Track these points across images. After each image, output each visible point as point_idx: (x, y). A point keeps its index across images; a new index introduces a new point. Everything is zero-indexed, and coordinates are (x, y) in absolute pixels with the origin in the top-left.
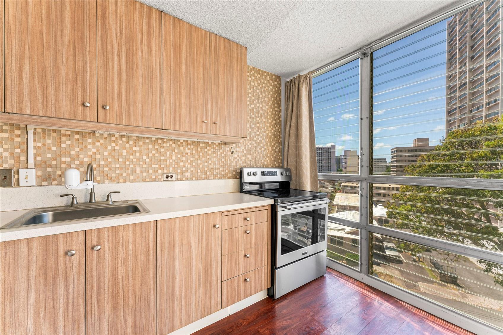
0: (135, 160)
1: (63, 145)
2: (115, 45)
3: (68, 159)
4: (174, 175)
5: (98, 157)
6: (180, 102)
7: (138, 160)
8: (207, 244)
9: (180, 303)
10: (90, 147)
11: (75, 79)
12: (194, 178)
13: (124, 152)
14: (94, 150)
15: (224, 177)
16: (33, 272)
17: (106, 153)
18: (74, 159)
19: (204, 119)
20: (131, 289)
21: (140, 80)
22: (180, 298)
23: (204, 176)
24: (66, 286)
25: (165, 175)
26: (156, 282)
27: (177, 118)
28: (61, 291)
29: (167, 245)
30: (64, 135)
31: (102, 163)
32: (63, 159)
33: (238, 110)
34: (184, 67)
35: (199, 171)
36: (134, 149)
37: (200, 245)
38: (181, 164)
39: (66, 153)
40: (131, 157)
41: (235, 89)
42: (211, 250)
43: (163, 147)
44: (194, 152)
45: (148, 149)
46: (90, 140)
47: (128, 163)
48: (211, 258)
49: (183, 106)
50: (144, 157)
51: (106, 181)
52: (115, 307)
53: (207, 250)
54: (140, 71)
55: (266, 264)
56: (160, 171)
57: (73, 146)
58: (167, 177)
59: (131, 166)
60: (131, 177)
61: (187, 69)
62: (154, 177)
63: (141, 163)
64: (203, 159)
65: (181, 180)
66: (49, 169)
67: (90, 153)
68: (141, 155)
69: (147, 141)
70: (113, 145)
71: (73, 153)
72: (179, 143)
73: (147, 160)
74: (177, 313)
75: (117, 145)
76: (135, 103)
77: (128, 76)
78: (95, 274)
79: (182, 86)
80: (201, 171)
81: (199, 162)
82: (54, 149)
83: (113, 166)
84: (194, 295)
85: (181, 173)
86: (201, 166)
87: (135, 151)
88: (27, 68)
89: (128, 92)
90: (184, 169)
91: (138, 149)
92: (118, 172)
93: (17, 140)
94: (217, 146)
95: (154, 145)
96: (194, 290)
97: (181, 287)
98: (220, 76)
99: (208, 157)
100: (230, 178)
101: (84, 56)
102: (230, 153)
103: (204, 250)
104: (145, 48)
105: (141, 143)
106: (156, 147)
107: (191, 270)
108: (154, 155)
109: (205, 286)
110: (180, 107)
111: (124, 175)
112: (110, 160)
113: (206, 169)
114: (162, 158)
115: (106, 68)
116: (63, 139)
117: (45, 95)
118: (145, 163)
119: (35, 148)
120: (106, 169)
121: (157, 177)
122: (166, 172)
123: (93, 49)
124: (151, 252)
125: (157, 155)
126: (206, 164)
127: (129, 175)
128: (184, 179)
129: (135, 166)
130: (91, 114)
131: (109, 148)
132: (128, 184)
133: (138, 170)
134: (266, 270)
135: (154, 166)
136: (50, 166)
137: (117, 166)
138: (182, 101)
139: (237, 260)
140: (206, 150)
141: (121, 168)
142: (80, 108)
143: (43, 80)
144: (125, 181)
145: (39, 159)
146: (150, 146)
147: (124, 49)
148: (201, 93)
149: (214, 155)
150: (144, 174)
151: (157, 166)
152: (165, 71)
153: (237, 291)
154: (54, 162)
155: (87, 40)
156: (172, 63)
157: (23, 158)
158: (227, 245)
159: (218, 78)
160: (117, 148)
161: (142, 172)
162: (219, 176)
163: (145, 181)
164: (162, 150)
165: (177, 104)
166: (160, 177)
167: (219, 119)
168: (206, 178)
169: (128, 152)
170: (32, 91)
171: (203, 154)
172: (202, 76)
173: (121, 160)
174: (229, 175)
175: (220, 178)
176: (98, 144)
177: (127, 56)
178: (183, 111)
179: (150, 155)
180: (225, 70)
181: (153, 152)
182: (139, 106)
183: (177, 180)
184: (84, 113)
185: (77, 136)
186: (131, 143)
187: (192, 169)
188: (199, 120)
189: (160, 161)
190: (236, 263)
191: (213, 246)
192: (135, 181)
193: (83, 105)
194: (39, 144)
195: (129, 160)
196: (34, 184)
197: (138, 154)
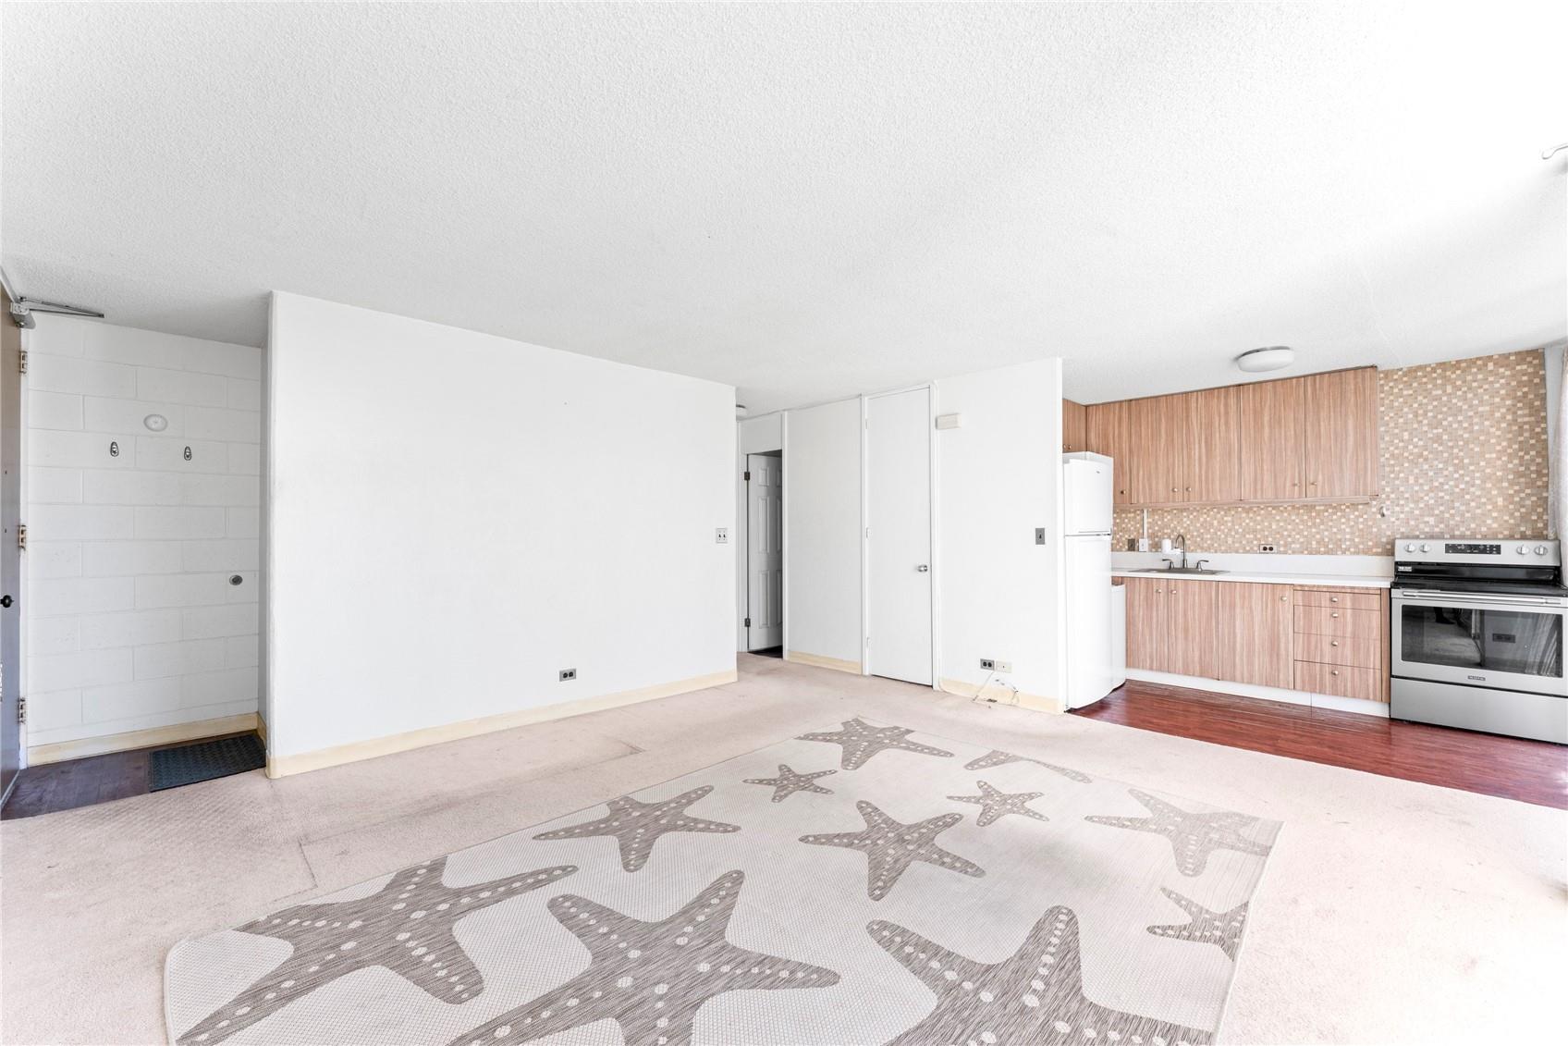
0: (1226, 530)
1: (1166, 520)
2: (1196, 436)
3: (1169, 531)
4: (1275, 548)
5: (1191, 528)
6: (1262, 469)
7: (1230, 530)
8: (1273, 615)
9: (1242, 660)
10: (1185, 520)
11: (1168, 472)
12: (1306, 552)
13: (1215, 523)
14: (1188, 522)
15: (1367, 552)
16: (1142, 597)
17: (1198, 525)
18: (1173, 531)
19: (1296, 482)
20: (1197, 629)
21: (1218, 459)
22: (1242, 655)
23: (1322, 549)
24: (1157, 610)
25: (1262, 547)
26: (1217, 631)
27: (1259, 487)
28: (1154, 614)
29: (1228, 603)
30: (1166, 511)
31: (1195, 534)
32: (1166, 531)
33: (1357, 460)
34: (1267, 430)
35: (1314, 543)
36: (1225, 518)
37: (1264, 613)
38: (1286, 533)
39: (1167, 526)
40: (1222, 527)
41: (1351, 432)
42: (1279, 622)
43: (1259, 515)
44: (1306, 517)
45: (1240, 518)
46: (1185, 514)
47: (1219, 533)
48: (1279, 630)
49: (1265, 472)
50: (1237, 527)
51: (1199, 551)
52: (1186, 638)
53: (1273, 621)
54: (1218, 451)
55: (1378, 666)
56: (1255, 542)
57: (1172, 520)
58: (1265, 549)
59: (1223, 536)
60: (1223, 548)
61: (1271, 433)
62: (1248, 548)
63: (1233, 533)
64: (1322, 527)
65: (1285, 553)
66: (1156, 539)
67: (1185, 525)
68: (1233, 525)
69: (1240, 509)
70: (1205, 516)
71: (1172, 525)
72: (1281, 508)
73: (1240, 530)
74: (1238, 667)
75: (1208, 516)
76: (1213, 480)
77: (1207, 457)
78: (1181, 620)
79: (1265, 452)
80: (1318, 543)
81: (1314, 530)
82: (1159, 523)
83: (1205, 536)
84: (1257, 660)
85: (1285, 545)
86: (1318, 536)
87: (1226, 522)
88: (1141, 473)
89: (1207, 472)
90: (1289, 539)
91: (1230, 519)
92: (1209, 542)
93: (1138, 518)
94: (1348, 507)
95: (1248, 513)
96: (1257, 654)
97: (1242, 645)
98: (1322, 423)
99: (1330, 524)
100: (1377, 554)
101: (1174, 452)
102: (1379, 516)
103: (1269, 620)
104: (1223, 428)
105: (1233, 513)
106: (1251, 515)
107: (1254, 633)
108: (1247, 524)
109: (1271, 656)
110: (1262, 474)
111: (1216, 545)
112: (1202, 531)
113: (1326, 540)
114: (1259, 527)
115: (1189, 457)
116: (1166, 514)
117: (1150, 489)
118: (1237, 533)
119: (1148, 523)
120: (1198, 539)
121: (1252, 548)
122: (1263, 542)
123: (1180, 447)
124: (1214, 606)
125: (1251, 524)
126: (1326, 533)
127: (1220, 545)
128: (1290, 552)
129: (1226, 536)
130: (1179, 496)
131: (1202, 519)
132: (1219, 554)
133: (1230, 541)
134: (1378, 676)
135: (1247, 536)
136: (1157, 536)
137: (1209, 536)
138: (1265, 467)
139: (1319, 645)
140: (1326, 514)
141: (1212, 539)
142: (1171, 493)
143: (1149, 479)
144: (1216, 552)
145: (1150, 531)
146: (1244, 515)
147: (1203, 437)
148: (1292, 452)
149: (1343, 520)
150: (1237, 545)
151: (1252, 536)
152: (1243, 442)
153: (1318, 679)
154: (1159, 534)
155: (1176, 441)
156: (1252, 432)
157: (1141, 531)
158: (1302, 623)
159: (1319, 426)
160: (1208, 519)
161: (1233, 542)
162: (1352, 550)
163: (1237, 552)
164: (1259, 518)
165: (1259, 472)
166: (1256, 548)
167: (1320, 477)
168: (1326, 553)
169: (1219, 522)
170: (1144, 487)
171: (1322, 520)
172: (1293, 432)
173: (1212, 530)
174: (1374, 550)
175: (1355, 553)
176: (1191, 517)
177: (1206, 442)
178: (1266, 477)
179: (1244, 524)
180: (1332, 414)
181: (1247, 521)
182: (1218, 482)
183: (1279, 552)
184: (1174, 497)
185: (1175, 511)
186: (1222, 513)
187: (1302, 540)
188: (1288, 484)
189: (1255, 531)
190: (1316, 648)
191: (1281, 618)
192: (1226, 552)
193: (1173, 491)
194: (1150, 520)
195: (1219, 530)
196: (1147, 550)
197: (1229, 524)
